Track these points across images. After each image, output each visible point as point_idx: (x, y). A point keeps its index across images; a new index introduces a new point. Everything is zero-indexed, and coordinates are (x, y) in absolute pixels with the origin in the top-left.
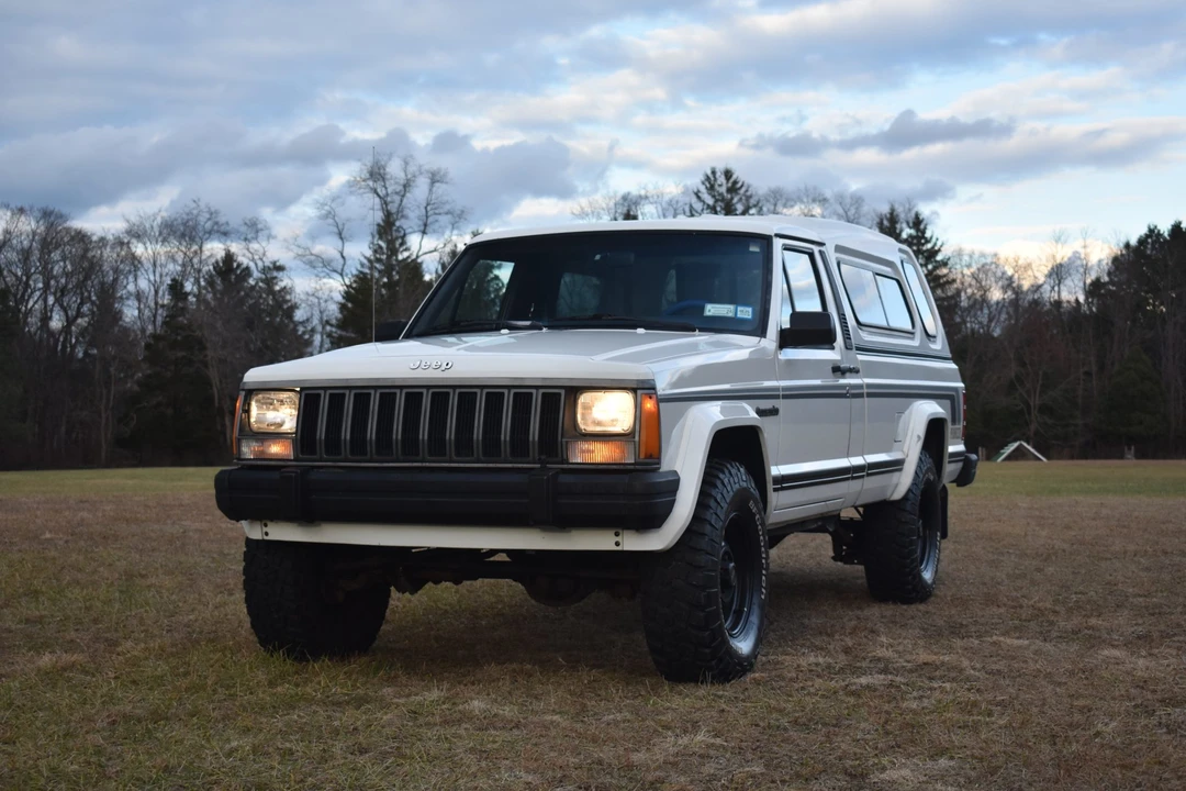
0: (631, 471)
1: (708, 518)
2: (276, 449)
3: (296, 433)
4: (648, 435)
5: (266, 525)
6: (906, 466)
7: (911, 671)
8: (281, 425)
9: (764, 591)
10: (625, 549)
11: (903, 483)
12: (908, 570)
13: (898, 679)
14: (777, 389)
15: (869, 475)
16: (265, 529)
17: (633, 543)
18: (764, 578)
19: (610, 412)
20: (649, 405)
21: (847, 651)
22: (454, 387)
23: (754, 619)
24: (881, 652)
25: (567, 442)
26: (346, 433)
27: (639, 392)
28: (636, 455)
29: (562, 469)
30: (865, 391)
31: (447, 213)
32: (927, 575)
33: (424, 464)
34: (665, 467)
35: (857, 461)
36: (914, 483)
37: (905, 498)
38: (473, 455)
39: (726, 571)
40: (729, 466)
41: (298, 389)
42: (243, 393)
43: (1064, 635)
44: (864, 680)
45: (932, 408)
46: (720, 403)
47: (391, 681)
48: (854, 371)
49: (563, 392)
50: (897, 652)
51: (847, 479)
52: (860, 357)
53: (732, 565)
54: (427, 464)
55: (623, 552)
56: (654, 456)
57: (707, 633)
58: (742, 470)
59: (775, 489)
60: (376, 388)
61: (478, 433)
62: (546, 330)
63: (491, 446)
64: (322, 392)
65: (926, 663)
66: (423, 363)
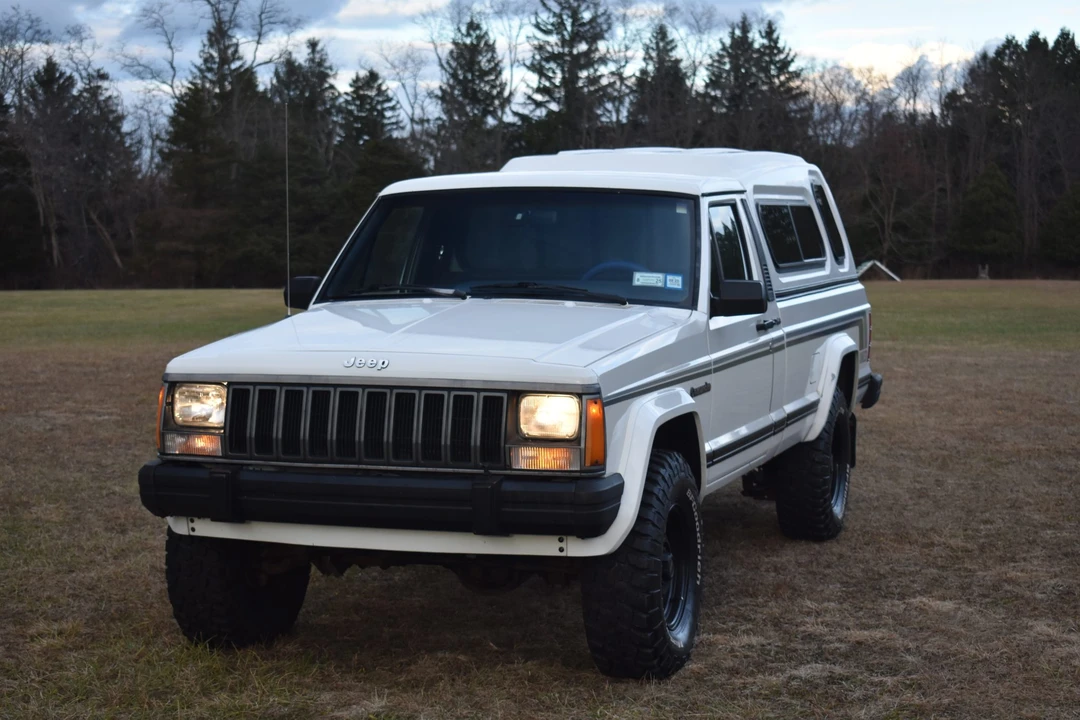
0: (577, 478)
1: (651, 518)
2: (201, 443)
3: (224, 428)
4: (591, 441)
5: (192, 521)
6: (820, 406)
7: (846, 656)
8: (206, 418)
9: (699, 576)
10: (569, 555)
11: (818, 422)
12: (821, 509)
13: (838, 670)
14: (709, 364)
15: (788, 425)
16: (191, 525)
17: (577, 549)
18: (699, 563)
19: (553, 415)
20: (594, 410)
21: (776, 623)
22: (392, 388)
23: (689, 607)
24: (811, 626)
25: (510, 449)
26: (278, 430)
27: (584, 397)
28: (582, 460)
29: (505, 475)
30: (786, 340)
31: (282, 22)
32: (838, 510)
33: (361, 466)
34: (609, 470)
35: (778, 415)
36: (828, 422)
37: (820, 438)
38: (411, 458)
39: (665, 564)
40: (669, 458)
41: (225, 384)
42: (167, 385)
43: (986, 592)
44: (803, 672)
45: (843, 342)
46: (655, 395)
47: (325, 681)
48: (777, 323)
49: (505, 396)
50: (827, 624)
51: (770, 436)
52: (782, 305)
53: (670, 556)
54: (364, 467)
55: (567, 558)
56: (600, 463)
57: (649, 635)
58: (680, 460)
59: (708, 466)
60: (308, 385)
61: (417, 436)
62: (469, 299)
63: (431, 450)
64: (251, 388)
65: (859, 643)
66: (358, 362)
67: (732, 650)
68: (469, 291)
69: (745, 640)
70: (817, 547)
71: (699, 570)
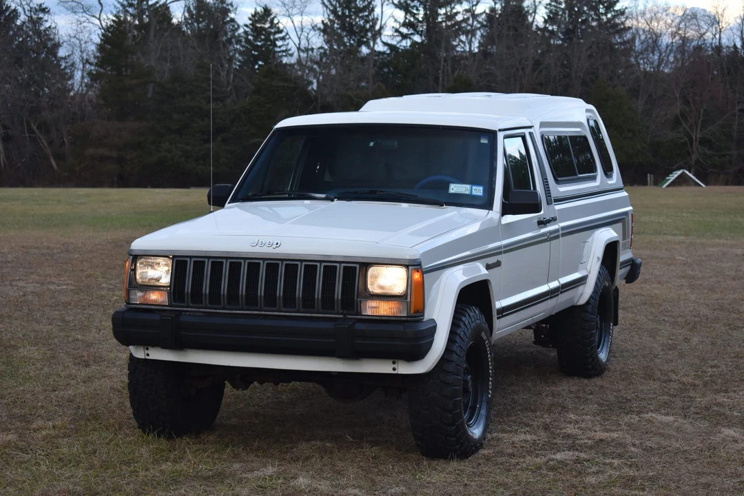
0: (407, 321)
1: (455, 350)
2: (154, 297)
3: (170, 286)
4: (415, 296)
5: (147, 349)
6: (589, 280)
7: (591, 448)
8: (158, 280)
9: (490, 392)
10: (399, 373)
11: (587, 291)
12: (589, 355)
13: (583, 455)
14: (500, 248)
15: (562, 293)
16: (147, 352)
17: (405, 369)
18: (490, 383)
19: (391, 280)
20: (417, 276)
21: (546, 428)
22: (282, 260)
23: (483, 412)
24: (570, 430)
25: (361, 301)
26: (206, 288)
27: (410, 268)
28: (408, 310)
29: (358, 319)
30: (561, 232)
32: (603, 356)
33: (261, 312)
34: (427, 317)
35: (554, 284)
36: (595, 292)
37: (588, 303)
38: (295, 307)
39: (466, 382)
40: (468, 311)
41: (171, 257)
42: (131, 257)
43: (699, 411)
44: (559, 456)
45: (607, 234)
46: (461, 267)
47: (236, 456)
48: (554, 220)
49: (358, 266)
50: (581, 429)
51: (547, 299)
52: (558, 207)
53: (469, 377)
54: (264, 313)
55: (398, 374)
56: (420, 311)
57: (453, 428)
58: (477, 312)
59: (498, 318)
60: (227, 258)
61: (299, 292)
62: (336, 202)
63: (308, 301)
64: (188, 259)
65: (601, 440)
66: (260, 242)
67: (513, 443)
68: (336, 195)
69: (522, 437)
70: (586, 381)
71: (490, 388)
